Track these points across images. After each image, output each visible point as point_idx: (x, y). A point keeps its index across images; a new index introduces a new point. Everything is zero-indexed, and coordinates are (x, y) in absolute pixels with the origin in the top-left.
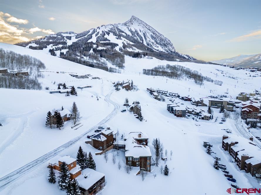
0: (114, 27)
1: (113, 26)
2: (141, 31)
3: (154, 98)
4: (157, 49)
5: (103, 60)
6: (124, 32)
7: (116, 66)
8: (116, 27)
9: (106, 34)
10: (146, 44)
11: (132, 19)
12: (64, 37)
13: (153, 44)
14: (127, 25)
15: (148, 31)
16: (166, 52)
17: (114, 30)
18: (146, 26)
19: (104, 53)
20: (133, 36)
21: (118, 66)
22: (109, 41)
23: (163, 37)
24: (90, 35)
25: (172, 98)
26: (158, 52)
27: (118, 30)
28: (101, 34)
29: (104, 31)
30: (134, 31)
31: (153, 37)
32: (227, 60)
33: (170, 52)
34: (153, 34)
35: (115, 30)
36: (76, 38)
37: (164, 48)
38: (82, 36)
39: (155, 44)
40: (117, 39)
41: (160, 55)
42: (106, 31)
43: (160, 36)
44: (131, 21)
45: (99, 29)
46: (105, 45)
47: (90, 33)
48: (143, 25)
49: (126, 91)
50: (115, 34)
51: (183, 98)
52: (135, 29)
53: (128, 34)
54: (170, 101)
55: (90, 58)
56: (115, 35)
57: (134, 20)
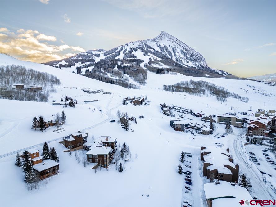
0: (142, 43)
4: (187, 64)
6: (152, 48)
7: (138, 83)
8: (144, 43)
9: (133, 50)
10: (174, 60)
11: (162, 34)
12: (93, 54)
13: (183, 59)
14: (156, 40)
16: (197, 67)
18: (176, 41)
20: (161, 52)
22: (136, 57)
23: (194, 52)
24: (118, 52)
26: (188, 67)
27: (146, 46)
28: (128, 51)
29: (132, 48)
31: (183, 52)
33: (201, 67)
34: (183, 50)
35: (143, 46)
36: (104, 55)
37: (194, 63)
38: (110, 54)
39: (185, 60)
40: (145, 55)
41: (188, 71)
42: (134, 47)
43: (191, 51)
44: (160, 37)
45: (128, 46)
46: (130, 61)
47: (118, 50)
48: (173, 40)
50: (143, 50)
52: (164, 44)
53: (156, 50)
55: (113, 75)
56: (143, 52)
57: (164, 35)
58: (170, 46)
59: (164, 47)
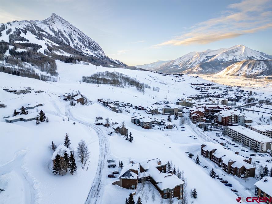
0: (31, 24)
1: (29, 23)
2: (66, 32)
3: (112, 110)
4: (86, 53)
5: (28, 65)
6: (44, 31)
7: (47, 73)
8: (34, 25)
9: (21, 32)
10: (73, 47)
11: (53, 17)
13: (82, 47)
14: (48, 23)
15: (73, 32)
16: (96, 56)
17: (32, 28)
19: (27, 57)
20: (56, 37)
21: (49, 73)
22: (28, 41)
23: (90, 40)
25: (126, 107)
26: (88, 56)
27: (37, 28)
28: (14, 32)
29: (19, 29)
30: (57, 31)
31: (81, 40)
32: (149, 65)
33: (100, 56)
34: (80, 37)
37: (94, 52)
39: (84, 48)
40: (38, 39)
41: (93, 60)
42: (21, 28)
43: (88, 39)
44: (52, 19)
45: (11, 25)
46: (24, 46)
48: (67, 25)
49: (82, 105)
50: (33, 33)
51: (136, 108)
52: (58, 29)
53: (50, 34)
54: (127, 111)
55: (7, 62)
57: (56, 18)
58: (65, 32)
59: (58, 32)
